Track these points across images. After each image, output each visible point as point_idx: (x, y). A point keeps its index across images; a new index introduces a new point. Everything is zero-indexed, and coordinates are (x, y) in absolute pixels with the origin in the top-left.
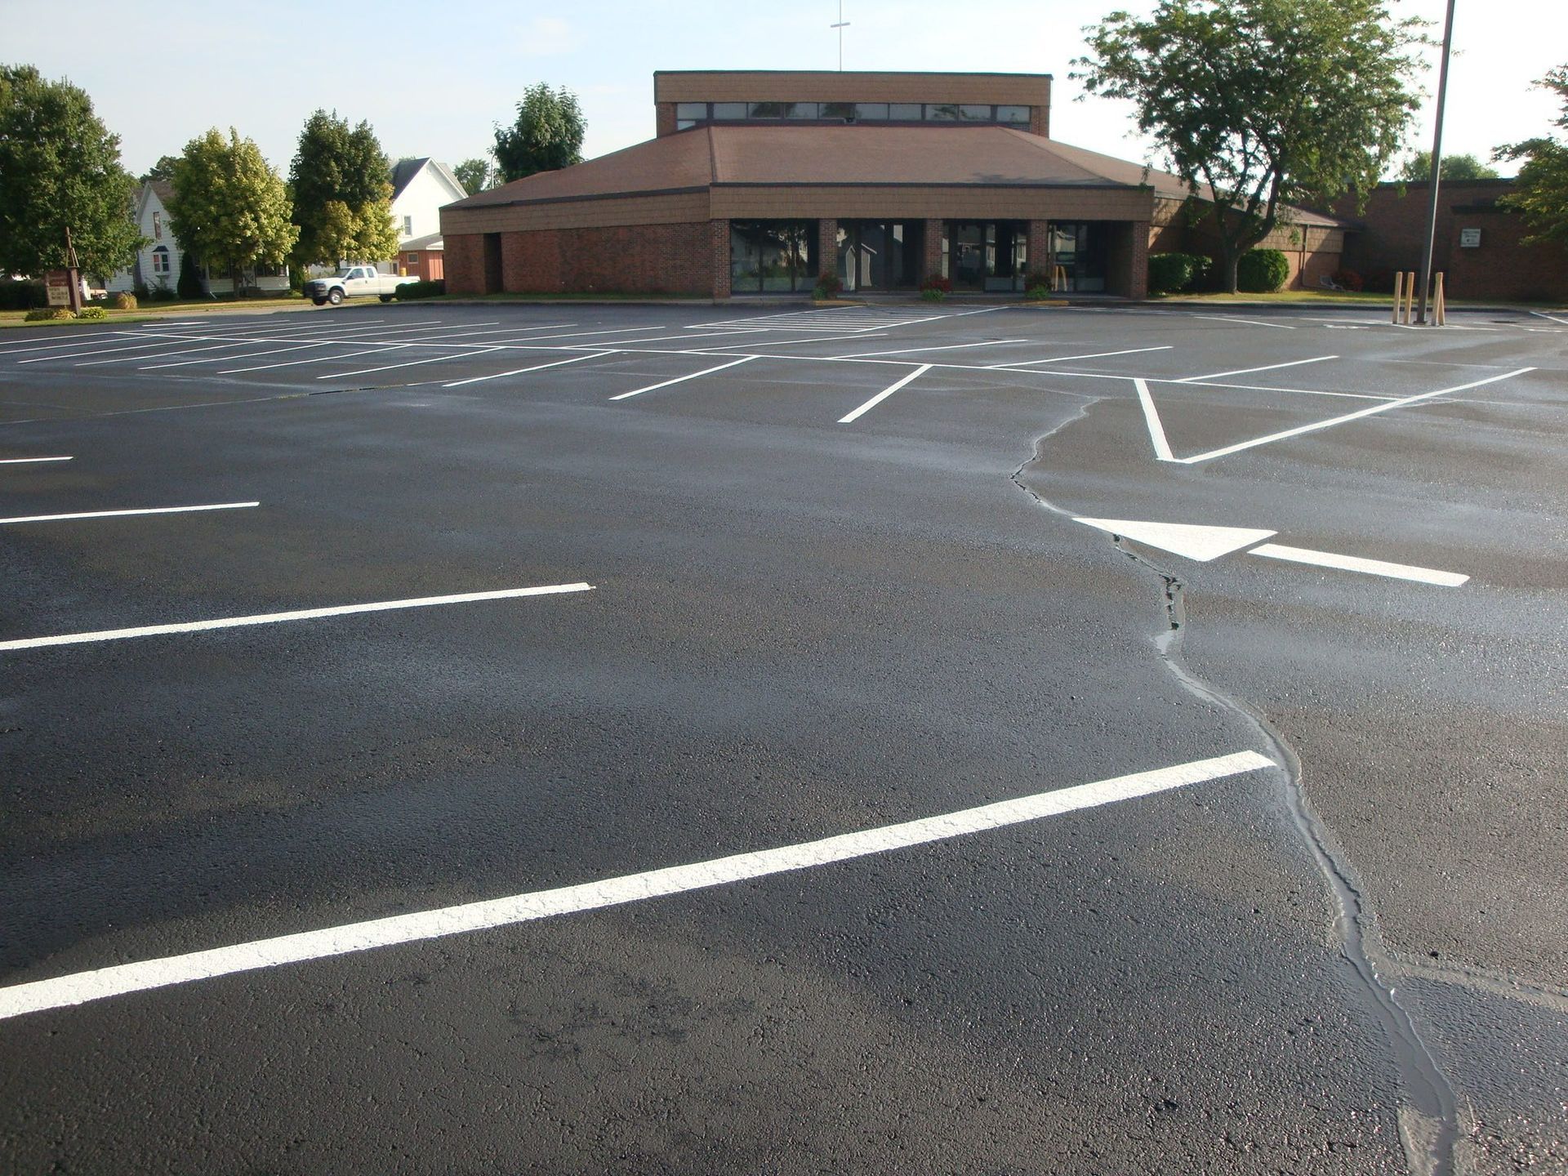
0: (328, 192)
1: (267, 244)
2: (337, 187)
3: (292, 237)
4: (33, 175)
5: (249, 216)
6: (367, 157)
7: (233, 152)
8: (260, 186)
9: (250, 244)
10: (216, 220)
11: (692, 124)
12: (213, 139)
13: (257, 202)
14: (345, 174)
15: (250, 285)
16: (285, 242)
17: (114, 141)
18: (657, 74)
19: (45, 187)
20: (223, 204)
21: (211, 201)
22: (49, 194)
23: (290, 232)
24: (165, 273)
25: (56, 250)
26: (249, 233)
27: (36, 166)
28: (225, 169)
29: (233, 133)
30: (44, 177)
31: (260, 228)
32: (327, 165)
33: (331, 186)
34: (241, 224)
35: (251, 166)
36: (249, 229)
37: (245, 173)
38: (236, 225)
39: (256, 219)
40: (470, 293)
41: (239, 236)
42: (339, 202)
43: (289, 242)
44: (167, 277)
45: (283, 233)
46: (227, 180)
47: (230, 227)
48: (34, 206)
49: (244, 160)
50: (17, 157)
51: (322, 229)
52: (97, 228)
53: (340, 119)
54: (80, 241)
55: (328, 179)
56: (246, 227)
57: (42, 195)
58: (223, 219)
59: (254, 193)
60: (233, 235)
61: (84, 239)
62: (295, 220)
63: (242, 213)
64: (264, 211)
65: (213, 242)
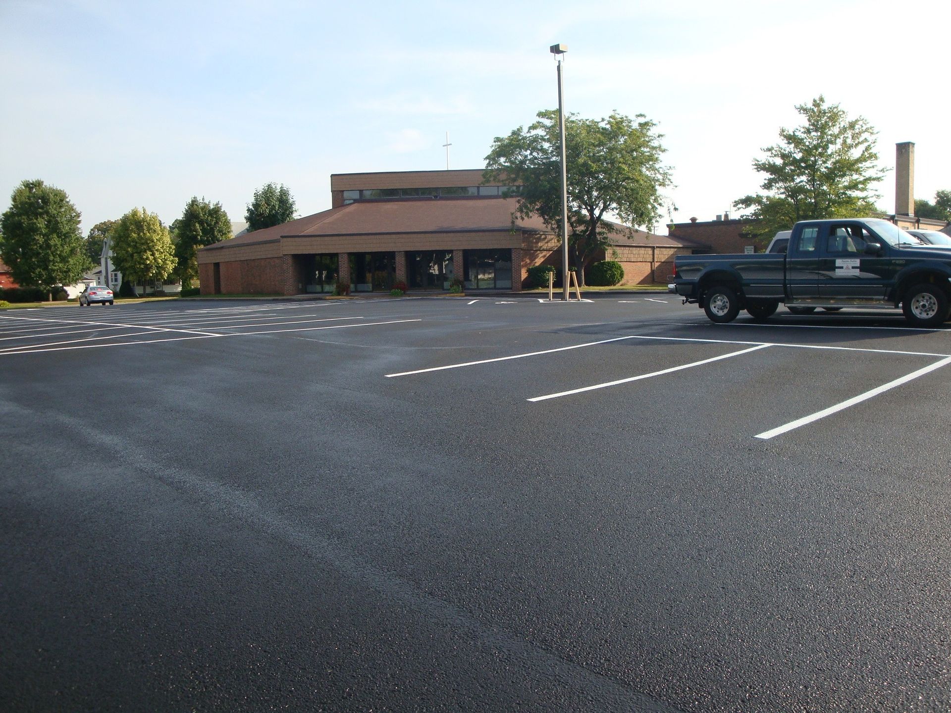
0: (194, 240)
1: (158, 267)
2: (199, 237)
3: (174, 264)
4: (32, 234)
5: (149, 253)
6: (218, 220)
7: (144, 220)
8: (155, 237)
9: (148, 268)
10: (132, 256)
11: (352, 201)
12: (135, 213)
13: (153, 246)
14: (203, 230)
15: (158, 289)
16: (168, 266)
17: (78, 215)
18: (332, 176)
19: (38, 240)
20: (135, 247)
21: (129, 245)
22: (39, 243)
23: (172, 262)
24: (116, 283)
25: (40, 272)
26: (148, 262)
27: (34, 230)
28: (138, 229)
29: (144, 210)
30: (37, 235)
31: (155, 259)
32: (195, 226)
33: (195, 237)
34: (145, 257)
35: (152, 227)
36: (149, 260)
37: (148, 231)
38: (142, 258)
39: (153, 255)
40: (208, 294)
41: (143, 264)
42: (200, 245)
43: (170, 267)
44: (117, 285)
45: (167, 262)
46: (139, 234)
47: (138, 259)
48: (32, 249)
49: (149, 224)
50: (24, 225)
51: (191, 259)
52: (64, 260)
53: (207, 201)
54: (53, 267)
55: (194, 233)
56: (147, 258)
57: (36, 244)
58: (135, 255)
59: (153, 241)
60: (140, 263)
61: (55, 266)
62: (175, 255)
63: (145, 252)
64: (157, 250)
65: (130, 267)
